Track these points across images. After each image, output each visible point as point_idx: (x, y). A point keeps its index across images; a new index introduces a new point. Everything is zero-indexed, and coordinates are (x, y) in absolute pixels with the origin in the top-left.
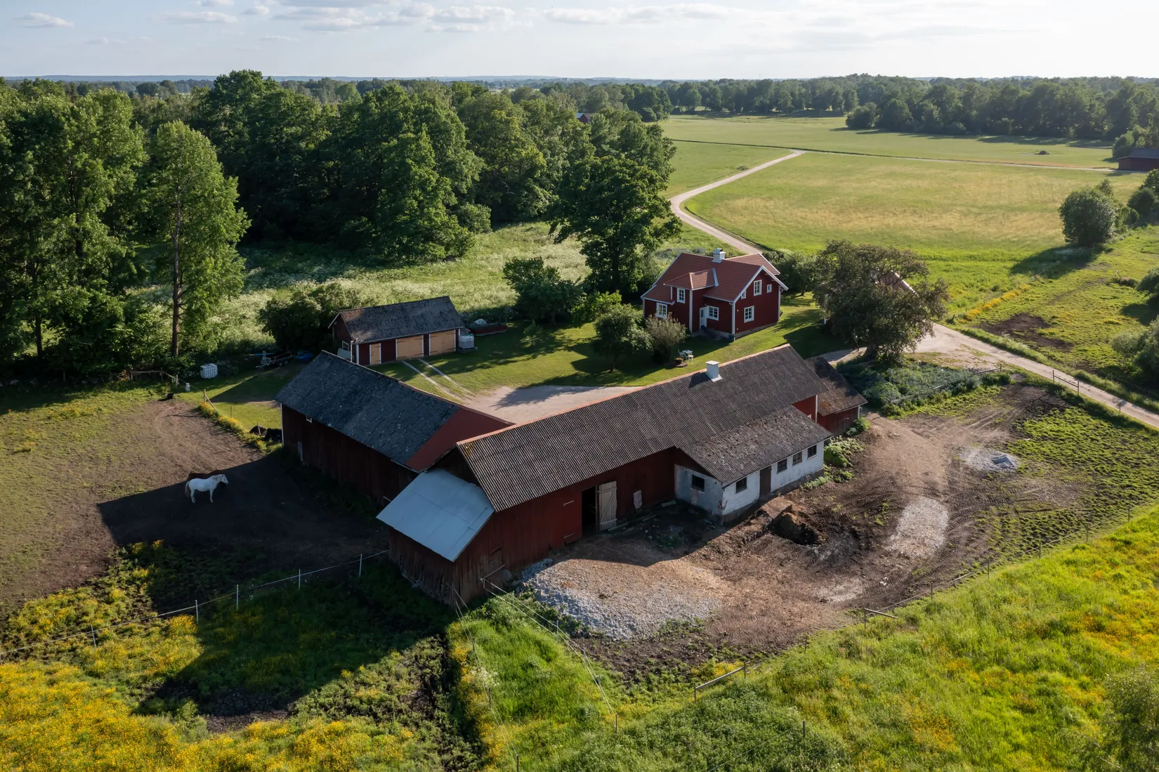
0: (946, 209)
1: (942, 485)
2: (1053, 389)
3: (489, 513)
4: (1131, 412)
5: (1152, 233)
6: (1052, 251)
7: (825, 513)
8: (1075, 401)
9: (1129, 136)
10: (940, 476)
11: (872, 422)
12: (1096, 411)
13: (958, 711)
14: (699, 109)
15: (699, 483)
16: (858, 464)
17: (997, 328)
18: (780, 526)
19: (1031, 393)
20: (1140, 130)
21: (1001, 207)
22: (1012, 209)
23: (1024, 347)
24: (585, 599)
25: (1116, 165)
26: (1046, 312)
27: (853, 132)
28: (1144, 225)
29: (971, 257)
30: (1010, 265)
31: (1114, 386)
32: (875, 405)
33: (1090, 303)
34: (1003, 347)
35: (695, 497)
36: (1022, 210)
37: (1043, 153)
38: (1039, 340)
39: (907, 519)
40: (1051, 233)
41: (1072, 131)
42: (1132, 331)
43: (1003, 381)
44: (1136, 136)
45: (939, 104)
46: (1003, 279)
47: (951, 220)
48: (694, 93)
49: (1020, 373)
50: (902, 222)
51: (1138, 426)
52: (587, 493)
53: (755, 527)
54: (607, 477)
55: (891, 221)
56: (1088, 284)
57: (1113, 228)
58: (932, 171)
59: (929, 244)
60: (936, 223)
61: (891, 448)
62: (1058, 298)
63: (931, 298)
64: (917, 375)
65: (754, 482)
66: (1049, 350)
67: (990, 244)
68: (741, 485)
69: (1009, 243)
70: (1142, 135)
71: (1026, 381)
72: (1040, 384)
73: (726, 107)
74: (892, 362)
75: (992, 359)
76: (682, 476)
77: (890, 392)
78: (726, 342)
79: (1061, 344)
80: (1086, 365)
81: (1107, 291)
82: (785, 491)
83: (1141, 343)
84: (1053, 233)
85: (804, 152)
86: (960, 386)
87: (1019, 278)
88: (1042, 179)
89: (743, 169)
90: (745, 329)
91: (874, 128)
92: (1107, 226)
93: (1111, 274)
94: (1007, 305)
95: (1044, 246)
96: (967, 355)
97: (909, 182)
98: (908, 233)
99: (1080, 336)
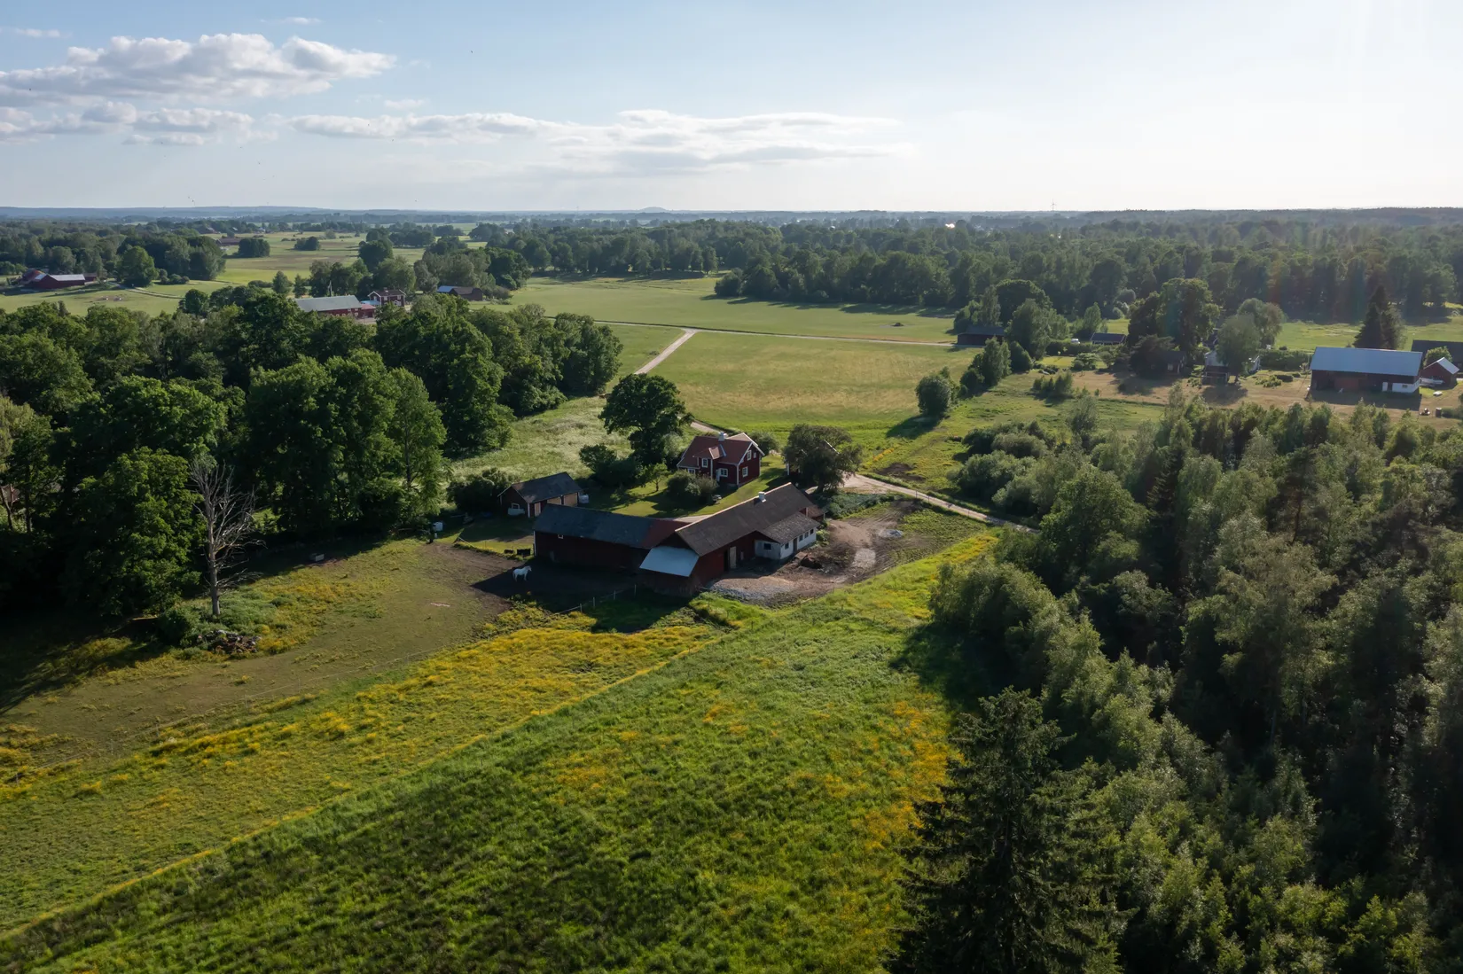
0: (835, 388)
1: (870, 543)
2: (916, 501)
3: (695, 560)
4: (954, 508)
5: (976, 402)
6: (912, 419)
7: (822, 558)
8: (927, 506)
9: (966, 310)
10: (868, 541)
11: (830, 522)
12: (938, 509)
13: (892, 600)
14: (549, 268)
15: (768, 547)
16: (830, 539)
17: (885, 471)
18: (805, 563)
19: (905, 504)
20: (976, 304)
21: (873, 385)
22: (882, 387)
23: (900, 481)
24: (741, 589)
25: (955, 339)
26: (910, 461)
27: (723, 302)
28: (970, 396)
29: (860, 427)
30: (886, 431)
31: (946, 497)
32: (830, 515)
33: (935, 454)
34: (888, 482)
35: (766, 554)
36: (889, 387)
37: (898, 325)
38: (908, 478)
39: (858, 556)
40: (910, 405)
41: (921, 299)
42: (957, 468)
43: (891, 499)
44: (972, 310)
45: (802, 271)
46: (882, 441)
47: (840, 398)
48: (543, 252)
49: (898, 494)
50: (806, 402)
51: (957, 514)
52: (724, 551)
53: (795, 563)
54: (731, 545)
55: (798, 400)
56: (934, 441)
57: (949, 402)
58: (815, 351)
59: (830, 418)
60: (831, 401)
61: (842, 532)
62: (917, 452)
63: (854, 454)
64: (848, 499)
65: (791, 545)
66: (913, 482)
67: (870, 417)
68: (787, 546)
69: (882, 415)
70: (977, 309)
71: (902, 498)
72: (910, 499)
73: (579, 267)
74: (833, 492)
75: (884, 489)
76: (759, 545)
77: (835, 507)
78: (734, 490)
79: (919, 479)
80: (933, 489)
81: (945, 446)
82: (803, 549)
83: (960, 474)
84: (911, 406)
85: (695, 331)
86: (870, 503)
87: (892, 439)
88: (901, 356)
89: (655, 354)
90: (745, 481)
91: (743, 295)
92: (946, 400)
93: (949, 433)
94: (887, 458)
95: (907, 416)
96: (870, 487)
97: (798, 364)
98: (814, 410)
99: (929, 473)
